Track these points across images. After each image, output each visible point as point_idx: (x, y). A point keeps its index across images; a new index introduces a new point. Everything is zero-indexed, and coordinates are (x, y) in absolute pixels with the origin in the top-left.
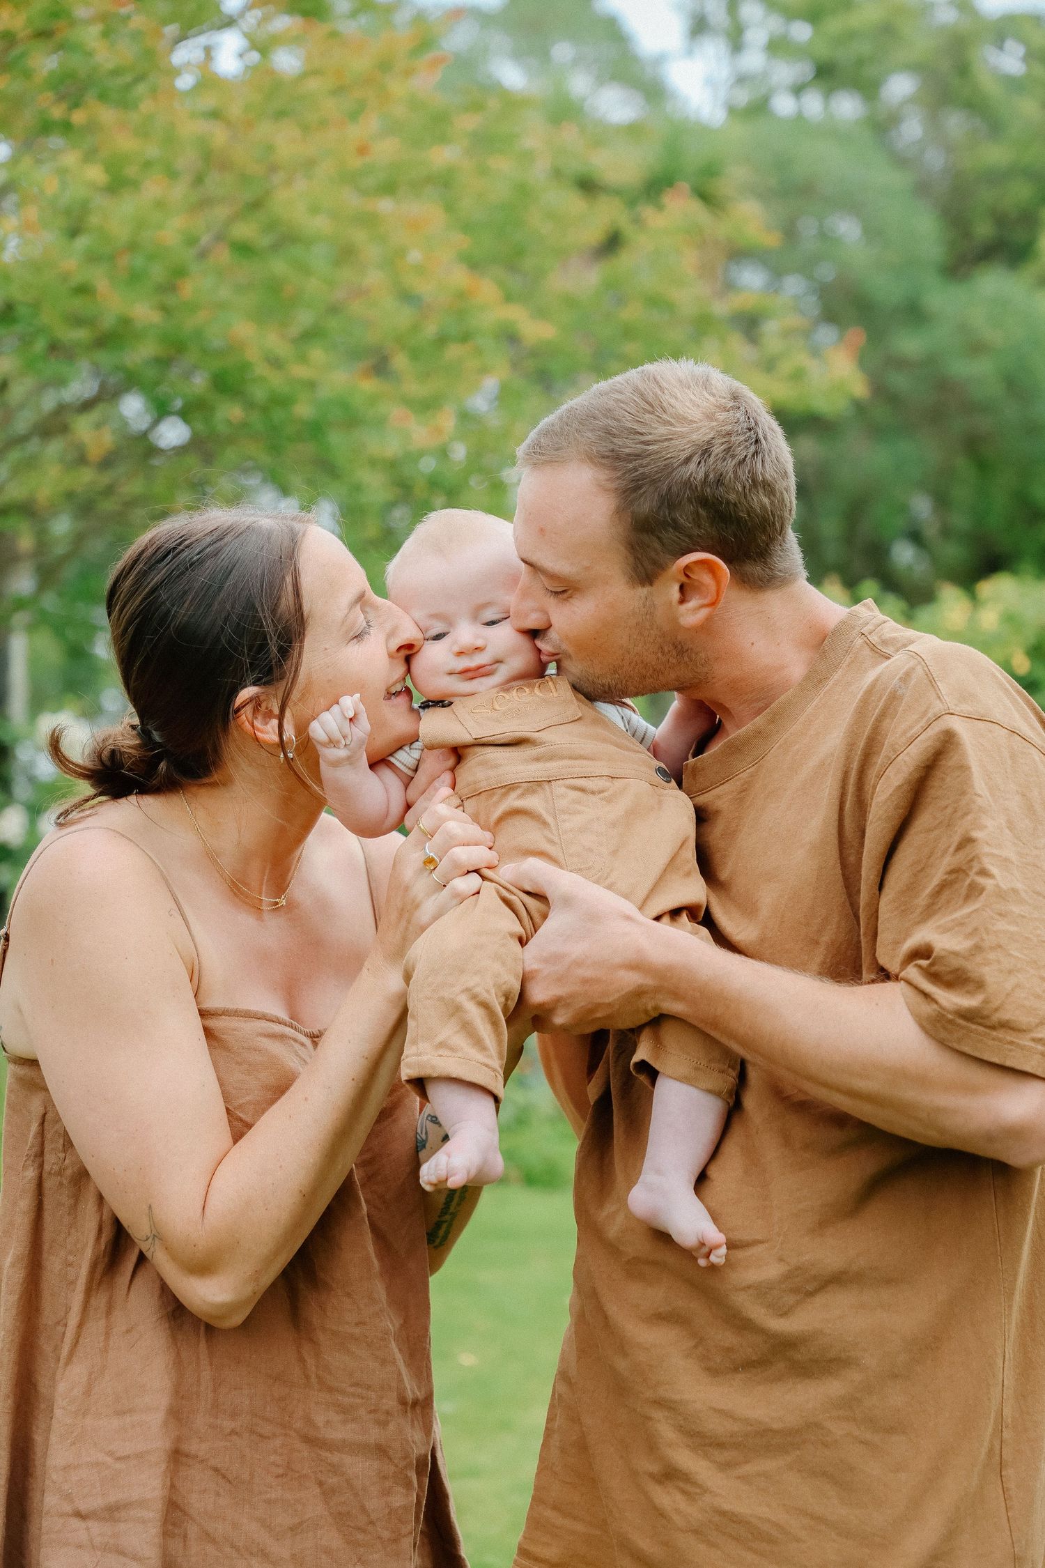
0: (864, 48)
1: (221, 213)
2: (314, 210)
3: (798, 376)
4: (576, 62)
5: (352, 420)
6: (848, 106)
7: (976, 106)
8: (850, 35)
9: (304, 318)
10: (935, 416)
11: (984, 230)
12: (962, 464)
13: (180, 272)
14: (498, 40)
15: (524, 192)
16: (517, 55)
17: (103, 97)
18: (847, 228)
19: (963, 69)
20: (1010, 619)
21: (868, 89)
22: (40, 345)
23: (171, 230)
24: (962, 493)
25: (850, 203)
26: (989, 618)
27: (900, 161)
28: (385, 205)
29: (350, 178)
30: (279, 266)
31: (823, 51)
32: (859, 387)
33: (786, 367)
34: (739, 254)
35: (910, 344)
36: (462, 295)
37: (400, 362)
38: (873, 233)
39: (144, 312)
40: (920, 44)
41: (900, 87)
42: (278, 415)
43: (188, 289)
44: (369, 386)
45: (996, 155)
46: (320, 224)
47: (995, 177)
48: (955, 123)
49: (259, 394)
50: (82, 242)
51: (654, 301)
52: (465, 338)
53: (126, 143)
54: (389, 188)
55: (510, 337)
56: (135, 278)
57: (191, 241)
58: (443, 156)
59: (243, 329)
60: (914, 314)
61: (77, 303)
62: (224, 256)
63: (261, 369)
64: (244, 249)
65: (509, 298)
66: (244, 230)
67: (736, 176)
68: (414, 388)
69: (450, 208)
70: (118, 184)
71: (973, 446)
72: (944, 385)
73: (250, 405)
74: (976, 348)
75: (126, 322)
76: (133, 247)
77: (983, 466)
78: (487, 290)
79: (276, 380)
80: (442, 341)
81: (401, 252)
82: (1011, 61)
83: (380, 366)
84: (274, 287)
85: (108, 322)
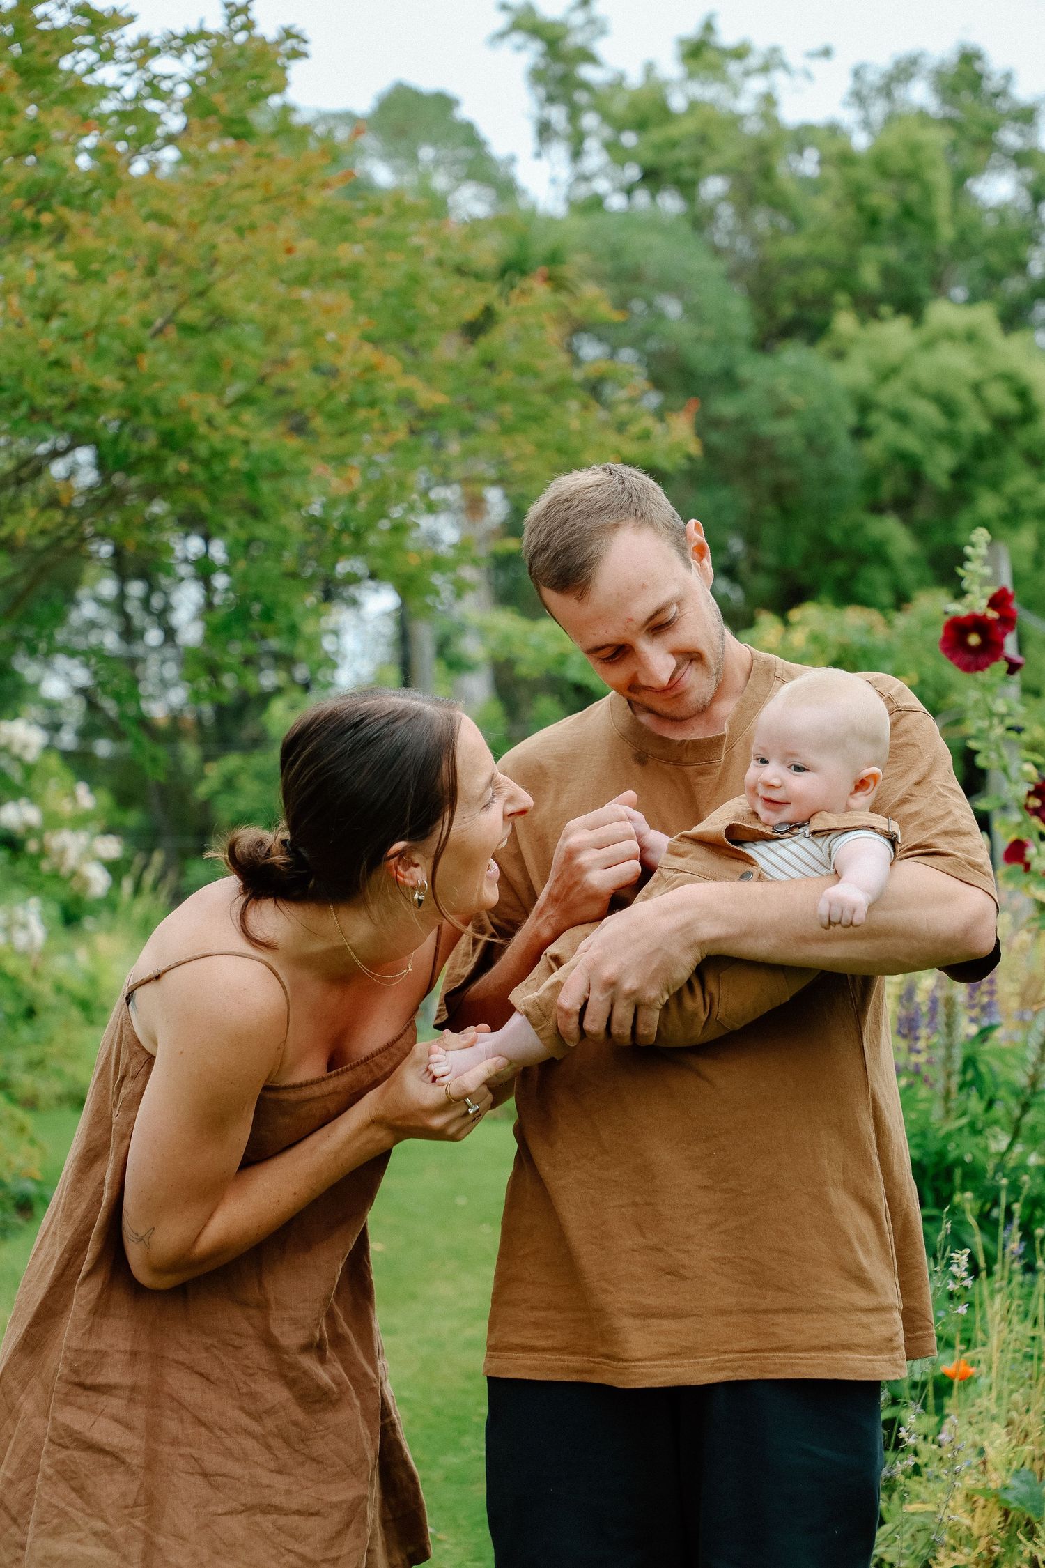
0: (682, 154)
1: (171, 299)
2: (249, 299)
3: (645, 436)
4: (437, 163)
5: (279, 472)
6: (671, 203)
7: (778, 203)
8: (673, 144)
9: (236, 388)
10: (748, 468)
11: (787, 310)
12: (770, 510)
13: (138, 349)
14: (369, 141)
15: (414, 279)
16: (387, 157)
17: (67, 203)
18: (672, 308)
19: (766, 173)
20: (815, 638)
21: (687, 188)
22: (23, 409)
23: (131, 314)
24: (769, 533)
25: (673, 287)
26: (798, 638)
27: (717, 252)
28: (305, 294)
29: (275, 271)
30: (219, 344)
31: (649, 157)
32: (694, 448)
33: (634, 429)
34: (580, 327)
35: (727, 407)
36: (370, 368)
37: (318, 423)
38: (694, 312)
39: (109, 382)
40: (730, 153)
41: (713, 187)
42: (217, 468)
43: (146, 362)
44: (294, 443)
45: (796, 246)
46: (253, 309)
47: (796, 266)
48: (762, 220)
49: (202, 450)
50: (56, 324)
51: (523, 370)
52: (372, 404)
53: (90, 242)
54: (304, 280)
55: (405, 400)
56: (100, 354)
57: (146, 324)
58: (350, 253)
59: (190, 397)
60: (729, 381)
61: (55, 376)
62: (172, 334)
63: (203, 429)
64: (189, 329)
65: (406, 371)
66: (191, 314)
67: (576, 263)
68: (330, 446)
69: (355, 295)
70: (87, 275)
71: (778, 492)
72: (756, 443)
73: (194, 459)
74: (782, 412)
75: (95, 390)
76: (99, 328)
77: (786, 512)
78: (390, 366)
79: (216, 439)
80: (352, 405)
81: (320, 333)
82: (809, 164)
83: (300, 428)
84: (214, 362)
85: (83, 390)
